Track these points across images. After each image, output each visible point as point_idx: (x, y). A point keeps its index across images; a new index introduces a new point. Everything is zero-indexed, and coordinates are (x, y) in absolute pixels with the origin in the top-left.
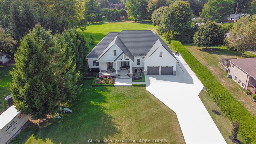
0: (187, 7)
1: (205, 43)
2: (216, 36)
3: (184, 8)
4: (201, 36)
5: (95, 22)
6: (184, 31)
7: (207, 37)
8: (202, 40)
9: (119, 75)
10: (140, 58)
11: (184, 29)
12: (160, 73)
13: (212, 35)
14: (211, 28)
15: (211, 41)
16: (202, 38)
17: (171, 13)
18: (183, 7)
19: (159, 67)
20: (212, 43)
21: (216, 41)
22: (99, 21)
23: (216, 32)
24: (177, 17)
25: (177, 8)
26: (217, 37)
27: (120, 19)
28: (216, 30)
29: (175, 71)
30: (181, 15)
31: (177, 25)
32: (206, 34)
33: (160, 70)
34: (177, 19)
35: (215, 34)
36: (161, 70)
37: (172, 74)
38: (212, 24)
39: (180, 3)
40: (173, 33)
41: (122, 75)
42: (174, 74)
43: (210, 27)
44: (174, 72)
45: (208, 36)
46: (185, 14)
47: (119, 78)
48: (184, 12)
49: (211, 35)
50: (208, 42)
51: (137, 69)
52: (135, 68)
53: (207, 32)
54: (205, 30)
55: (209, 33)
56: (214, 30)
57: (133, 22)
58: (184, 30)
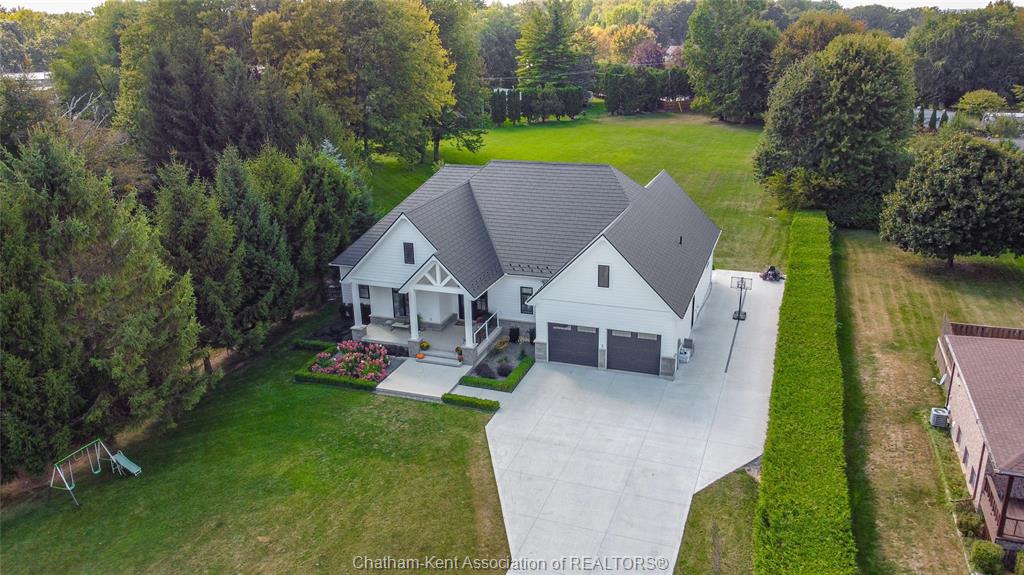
0: (884, 63)
1: (927, 236)
2: (982, 207)
3: (871, 69)
4: (914, 202)
5: (552, 118)
6: (864, 172)
7: (939, 211)
8: (916, 220)
9: (424, 347)
10: (534, 284)
11: (864, 162)
12: (603, 359)
13: (966, 202)
14: (967, 166)
15: (961, 228)
16: (913, 210)
17: (806, 92)
18: (866, 65)
19: (597, 330)
20: (964, 240)
21: (984, 229)
22: (571, 115)
23: (989, 188)
24: (831, 109)
25: (839, 65)
26: (987, 215)
27: (661, 105)
28: (992, 175)
29: (671, 361)
30: (852, 99)
31: (833, 145)
32: (936, 195)
33: (600, 347)
34: (830, 120)
35: (980, 197)
36: (605, 347)
37: (656, 372)
38: (974, 149)
39: (851, 44)
40: (807, 181)
41: (437, 350)
42: (666, 374)
43: (961, 161)
44: (665, 363)
45: (947, 207)
46: (872, 96)
47: (420, 359)
48: (867, 87)
49: (962, 199)
50: (943, 233)
51: (521, 329)
52: (513, 325)
53: (942, 183)
54: (933, 173)
55: (953, 189)
56: (979, 178)
57: (712, 122)
58: (862, 166)
